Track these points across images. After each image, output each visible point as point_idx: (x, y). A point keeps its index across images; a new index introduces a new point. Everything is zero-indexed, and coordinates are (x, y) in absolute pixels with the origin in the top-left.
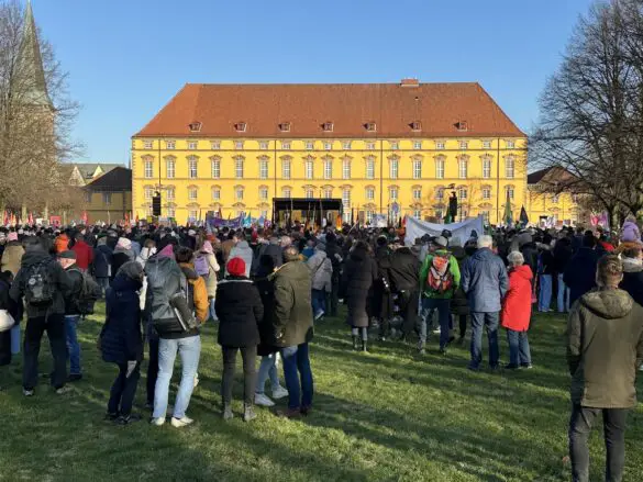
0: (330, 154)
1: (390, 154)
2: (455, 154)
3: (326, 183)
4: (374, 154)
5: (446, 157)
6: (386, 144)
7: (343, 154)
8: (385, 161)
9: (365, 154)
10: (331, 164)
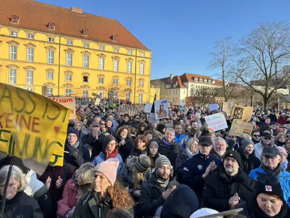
0: (16, 40)
1: (66, 48)
2: (111, 55)
3: (10, 63)
4: (54, 46)
5: (105, 56)
6: (64, 40)
7: (28, 42)
8: (62, 52)
9: (47, 45)
10: (16, 48)
